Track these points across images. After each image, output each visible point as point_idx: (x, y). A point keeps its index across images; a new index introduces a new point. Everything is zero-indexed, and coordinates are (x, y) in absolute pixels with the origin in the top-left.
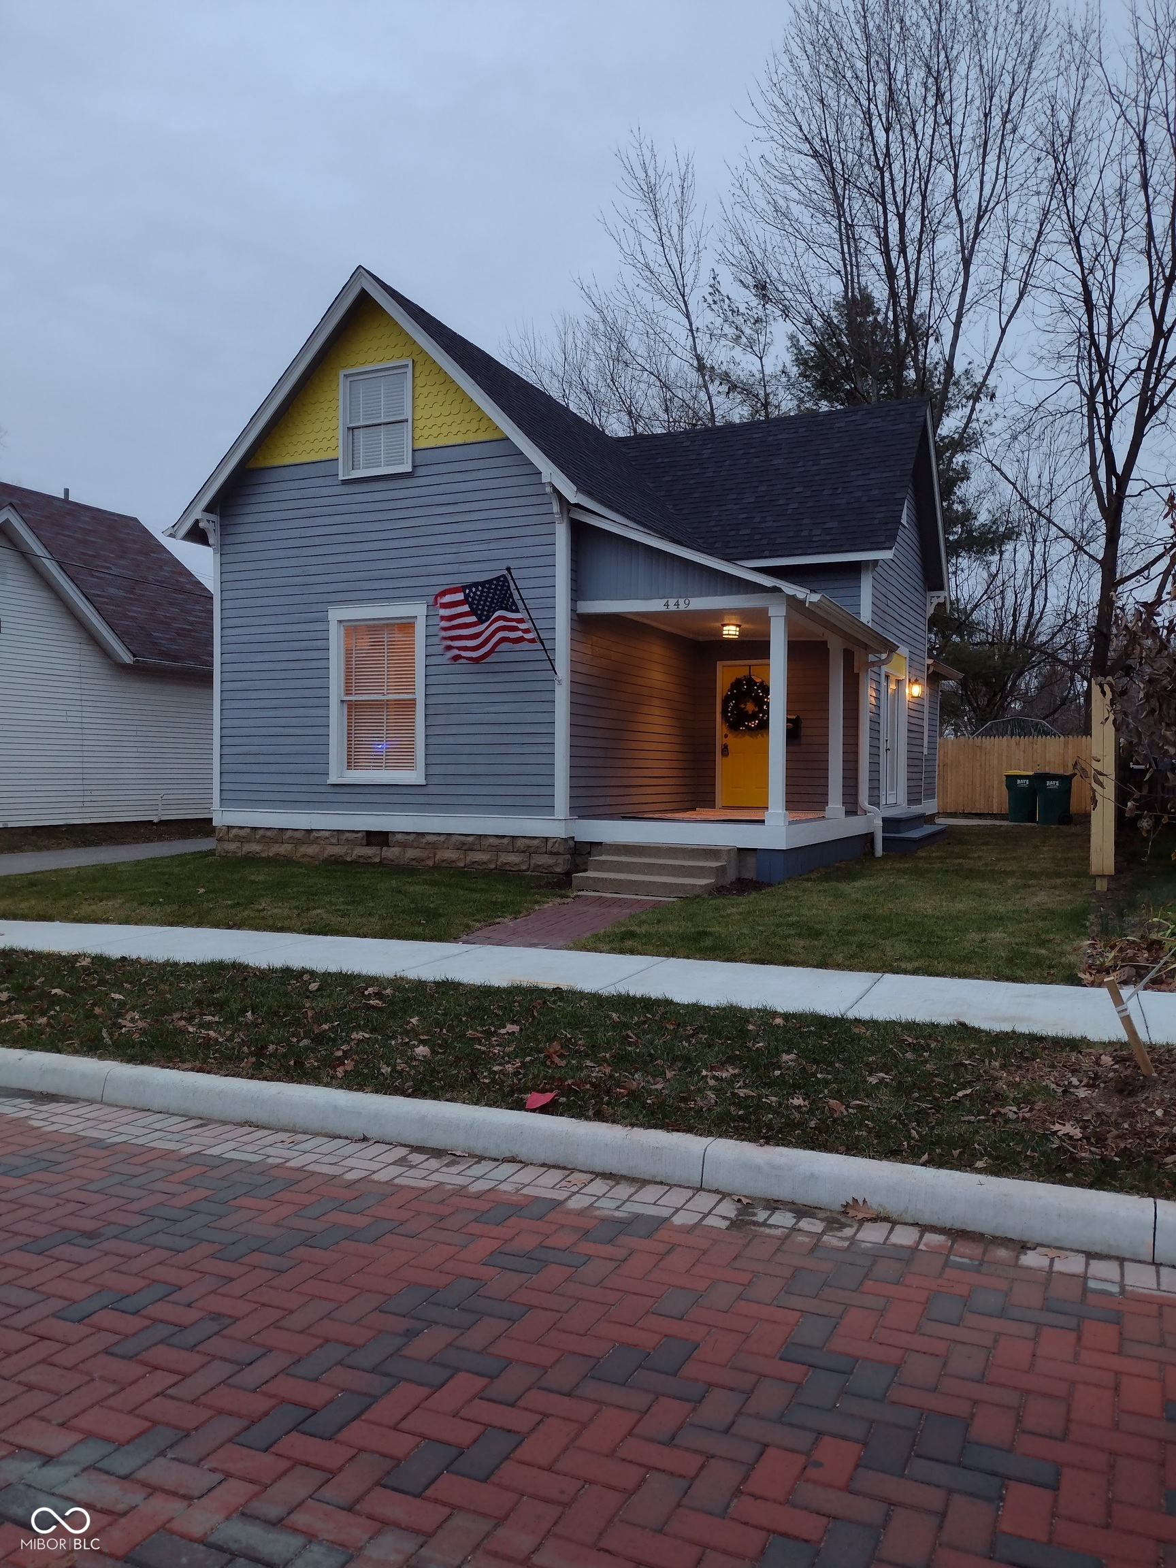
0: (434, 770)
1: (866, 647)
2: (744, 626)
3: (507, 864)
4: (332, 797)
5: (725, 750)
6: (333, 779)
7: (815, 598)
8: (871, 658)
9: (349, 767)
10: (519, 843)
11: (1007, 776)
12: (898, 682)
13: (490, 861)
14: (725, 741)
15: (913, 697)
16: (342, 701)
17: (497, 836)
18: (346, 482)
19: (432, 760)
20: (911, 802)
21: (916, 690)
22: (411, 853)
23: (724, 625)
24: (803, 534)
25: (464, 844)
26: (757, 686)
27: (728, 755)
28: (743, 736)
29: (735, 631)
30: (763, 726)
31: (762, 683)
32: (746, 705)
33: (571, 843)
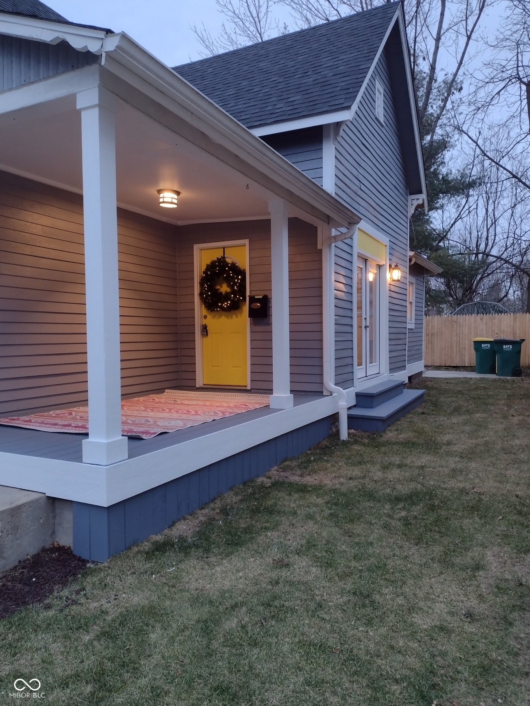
1: (328, 219)
2: (185, 194)
5: (205, 330)
8: (334, 232)
11: (475, 342)
12: (379, 267)
14: (205, 322)
15: (394, 281)
20: (392, 370)
21: (397, 274)
23: (159, 192)
24: (268, 109)
26: (228, 267)
27: (207, 335)
28: (220, 316)
29: (172, 198)
30: (235, 307)
31: (233, 264)
32: (221, 287)
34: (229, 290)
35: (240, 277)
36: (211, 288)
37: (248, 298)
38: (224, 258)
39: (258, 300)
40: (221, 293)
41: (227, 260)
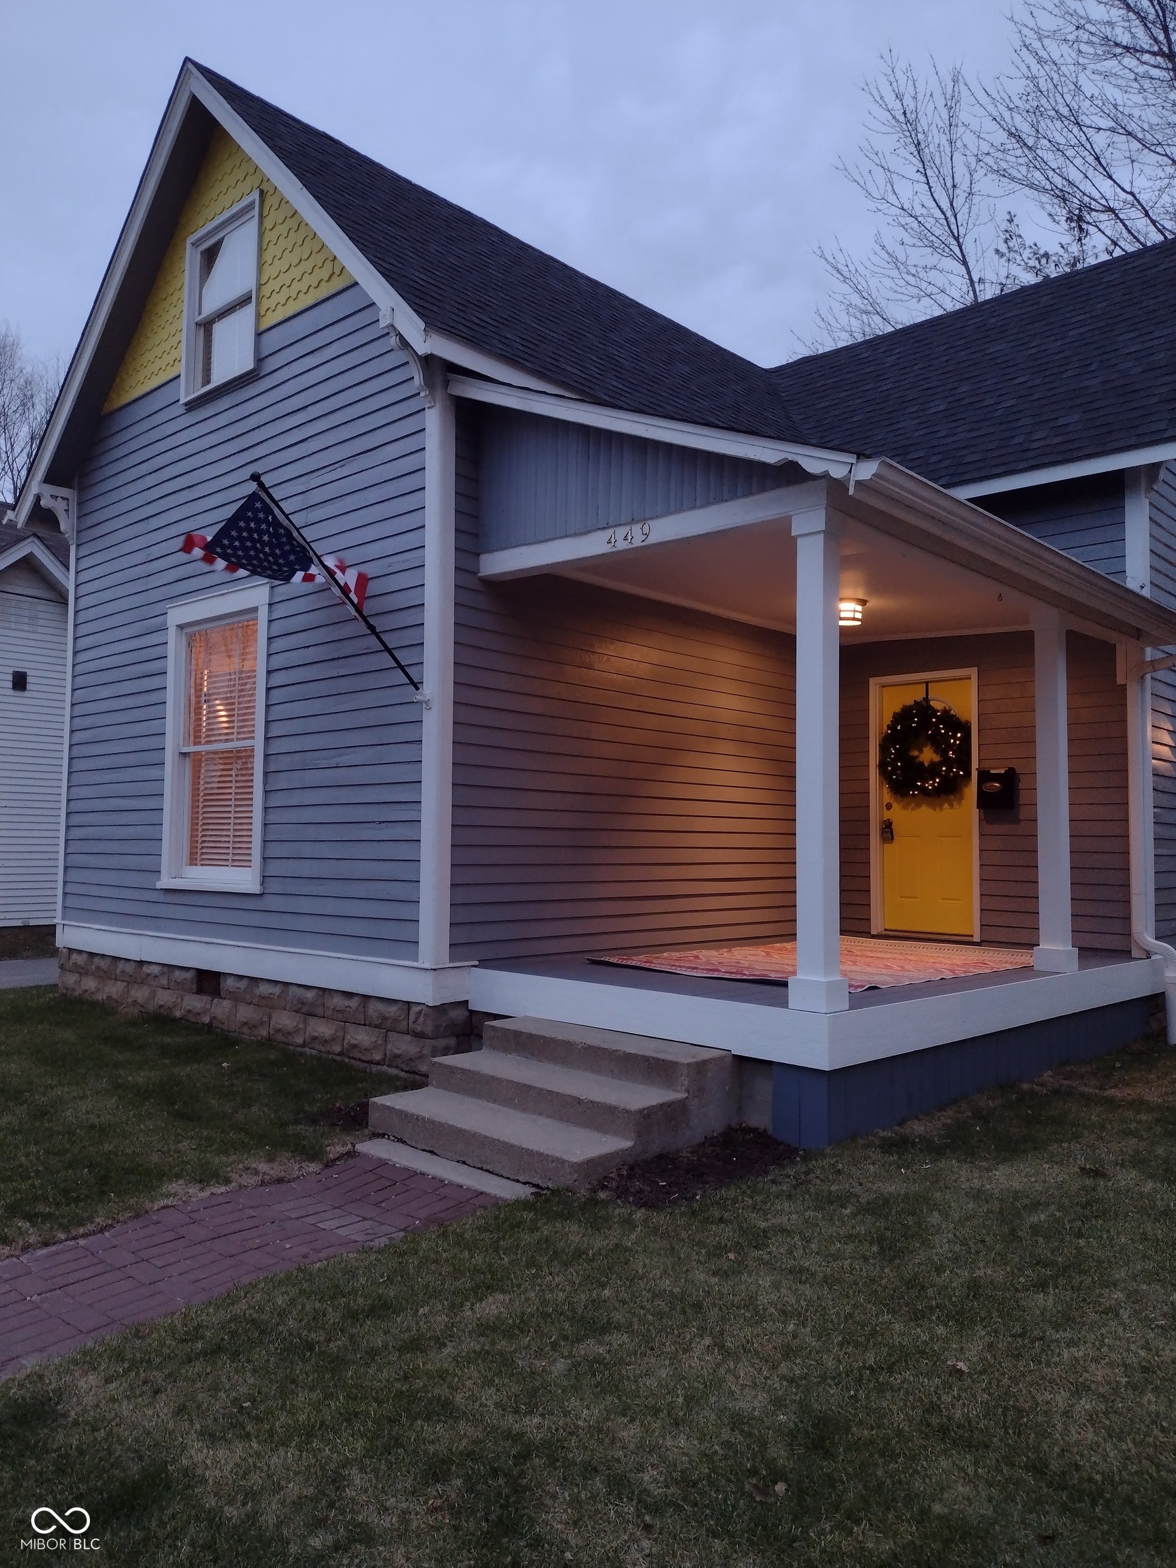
0: (275, 868)
2: (874, 603)
3: (355, 1046)
4: (163, 911)
5: (888, 831)
6: (165, 882)
7: (866, 470)
8: (1151, 653)
9: (193, 861)
10: (373, 1009)
13: (333, 1039)
14: (887, 815)
16: (184, 755)
17: (344, 993)
18: (189, 407)
19: (276, 850)
22: (245, 1013)
24: (1016, 441)
25: (303, 1003)
26: (936, 717)
27: (893, 838)
28: (918, 806)
29: (855, 611)
30: (950, 789)
31: (946, 712)
32: (921, 751)
33: (458, 1015)
34: (937, 758)
35: (959, 735)
36: (902, 755)
37: (975, 774)
38: (926, 699)
39: (997, 777)
40: (922, 764)
41: (932, 703)
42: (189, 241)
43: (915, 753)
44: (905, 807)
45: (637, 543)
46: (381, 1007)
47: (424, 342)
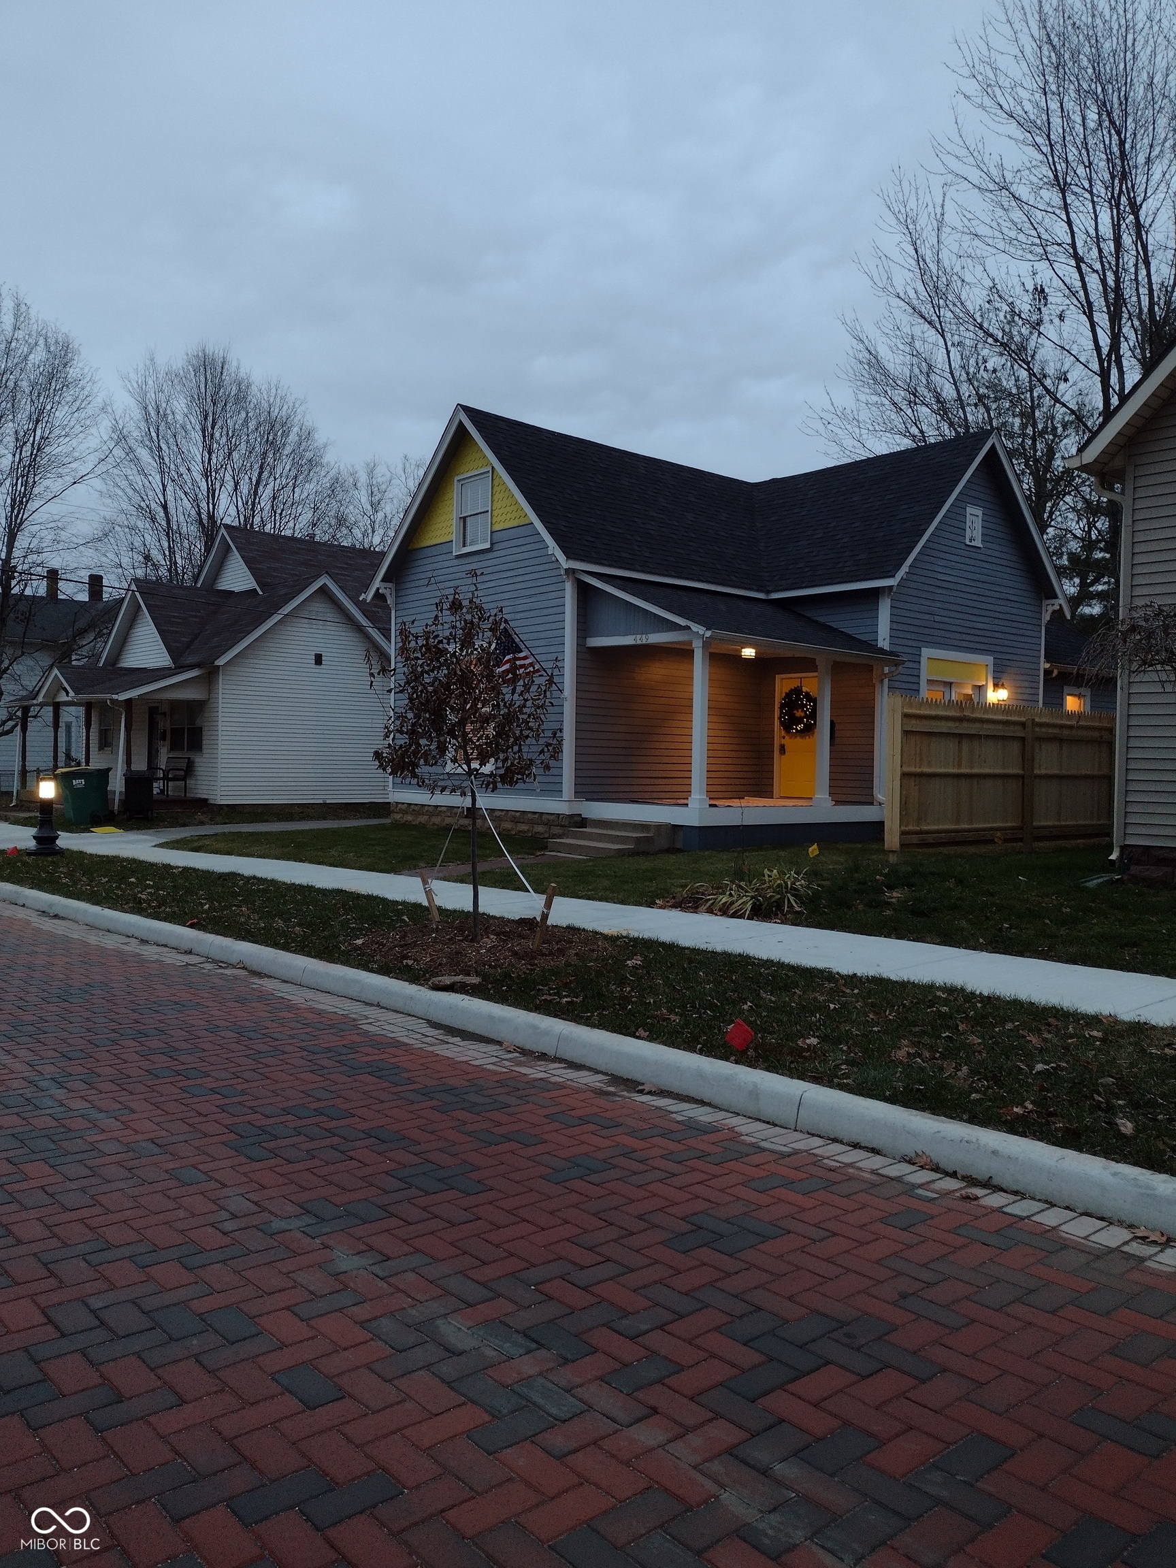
3: (536, 833)
5: (783, 749)
8: (886, 670)
10: (544, 818)
12: (978, 686)
13: (528, 831)
14: (783, 742)
17: (532, 812)
18: (458, 557)
21: (1003, 693)
26: (803, 695)
27: (784, 753)
28: (795, 738)
30: (808, 729)
31: (807, 693)
32: (798, 711)
33: (579, 819)
34: (803, 715)
35: (812, 704)
36: (789, 712)
38: (799, 687)
40: (796, 718)
41: (801, 688)
42: (457, 478)
43: (795, 712)
44: (790, 738)
45: (644, 642)
46: (547, 816)
47: (565, 563)
